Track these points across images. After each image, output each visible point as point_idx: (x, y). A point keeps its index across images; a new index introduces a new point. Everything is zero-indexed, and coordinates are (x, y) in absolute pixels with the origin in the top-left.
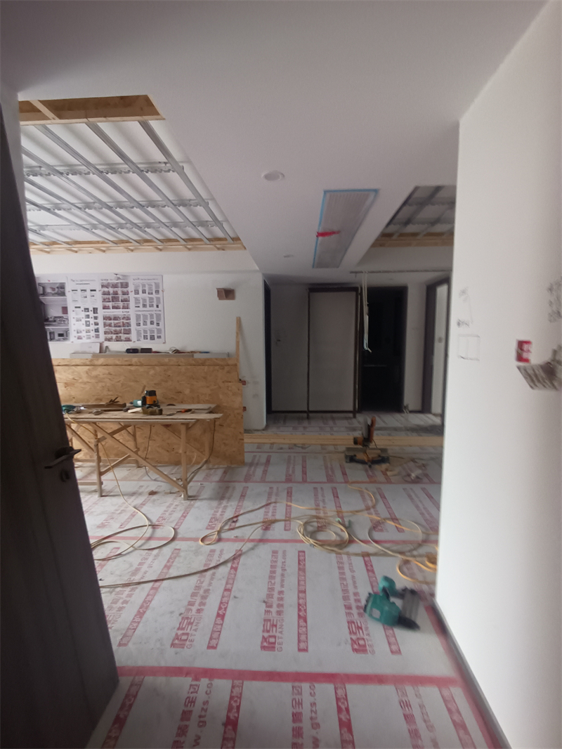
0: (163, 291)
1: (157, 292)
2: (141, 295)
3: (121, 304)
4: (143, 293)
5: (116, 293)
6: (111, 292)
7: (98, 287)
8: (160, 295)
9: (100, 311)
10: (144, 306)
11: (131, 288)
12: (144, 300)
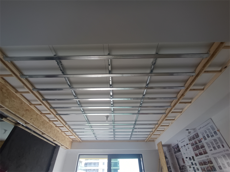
0: (218, 131)
1: (215, 133)
2: (208, 140)
3: (201, 150)
4: (208, 137)
5: (196, 143)
6: (194, 143)
7: (188, 142)
8: (219, 135)
9: (195, 158)
10: (214, 148)
11: (201, 136)
12: (212, 143)
